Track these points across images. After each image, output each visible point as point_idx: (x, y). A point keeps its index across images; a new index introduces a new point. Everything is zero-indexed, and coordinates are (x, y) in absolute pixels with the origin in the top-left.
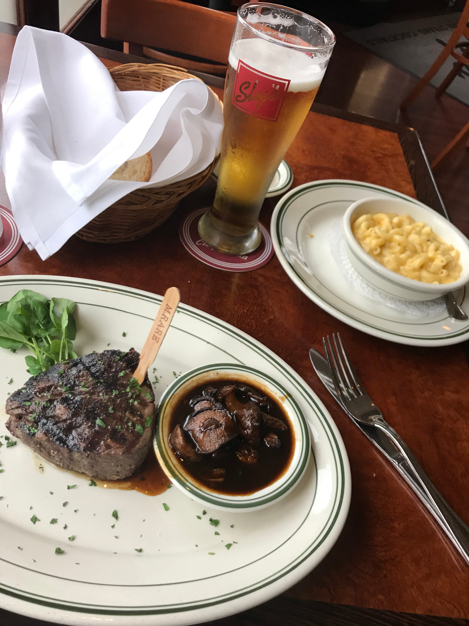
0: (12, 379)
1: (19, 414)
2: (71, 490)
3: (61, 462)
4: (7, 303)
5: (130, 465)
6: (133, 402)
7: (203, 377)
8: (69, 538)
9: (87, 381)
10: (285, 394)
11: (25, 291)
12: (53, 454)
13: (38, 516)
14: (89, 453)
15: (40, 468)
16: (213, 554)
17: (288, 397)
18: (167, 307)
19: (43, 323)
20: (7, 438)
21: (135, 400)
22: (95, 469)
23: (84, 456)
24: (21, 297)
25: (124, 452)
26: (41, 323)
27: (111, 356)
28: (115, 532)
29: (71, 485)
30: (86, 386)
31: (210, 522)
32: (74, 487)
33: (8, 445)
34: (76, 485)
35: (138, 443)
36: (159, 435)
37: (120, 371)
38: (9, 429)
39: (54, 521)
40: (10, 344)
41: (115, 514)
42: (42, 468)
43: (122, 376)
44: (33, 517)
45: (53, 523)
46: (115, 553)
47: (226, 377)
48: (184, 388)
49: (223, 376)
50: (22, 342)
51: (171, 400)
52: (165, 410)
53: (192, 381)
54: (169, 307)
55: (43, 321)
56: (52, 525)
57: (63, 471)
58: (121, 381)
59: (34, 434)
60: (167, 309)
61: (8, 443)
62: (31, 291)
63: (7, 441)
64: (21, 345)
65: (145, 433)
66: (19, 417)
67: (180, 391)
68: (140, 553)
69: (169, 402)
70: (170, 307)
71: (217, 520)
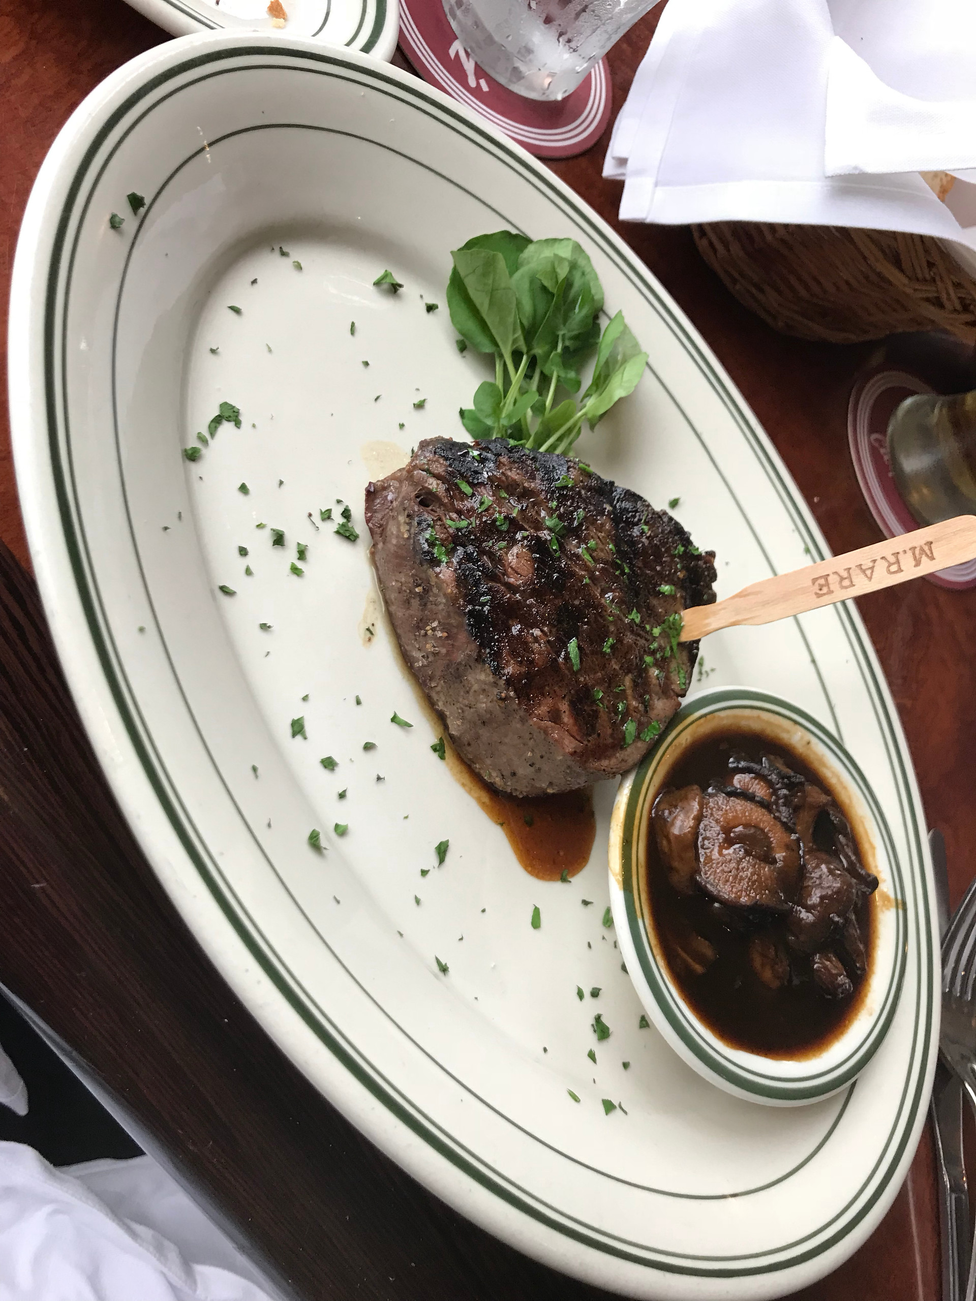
0: (424, 400)
1: (430, 493)
2: (394, 726)
3: (428, 657)
4: (528, 241)
5: (551, 784)
6: (651, 664)
7: (779, 727)
8: (337, 826)
9: (601, 546)
10: (899, 897)
11: (578, 248)
12: (430, 631)
13: (308, 728)
14: (512, 694)
15: (368, 630)
16: (576, 1099)
17: (900, 906)
18: (926, 548)
19: (567, 343)
20: (346, 514)
21: (656, 664)
22: (481, 732)
23: (496, 691)
24: (565, 252)
25: (575, 752)
26: (563, 341)
27: (670, 532)
28: (422, 887)
29: (402, 716)
30: (594, 554)
31: (594, 1023)
32: (405, 725)
33: (342, 531)
34: (411, 726)
35: (609, 758)
36: (646, 773)
37: (666, 579)
38: (367, 501)
39: (329, 764)
40: (471, 326)
41: (442, 848)
42: (371, 633)
43: (663, 593)
44: (299, 720)
45: (325, 767)
46: (401, 935)
47: (816, 765)
48: (735, 717)
49: (812, 757)
50: (496, 345)
51: (702, 720)
52: (682, 731)
53: (759, 717)
54: (928, 552)
55: (571, 338)
56: (320, 768)
57: (404, 678)
58: (655, 602)
59: (435, 562)
60: (917, 552)
61: (343, 525)
62: (588, 258)
63: (342, 520)
64: (488, 349)
65: (633, 746)
66: (426, 499)
67: (727, 717)
68: (441, 974)
69: (698, 723)
70: (932, 553)
71: (608, 1028)
